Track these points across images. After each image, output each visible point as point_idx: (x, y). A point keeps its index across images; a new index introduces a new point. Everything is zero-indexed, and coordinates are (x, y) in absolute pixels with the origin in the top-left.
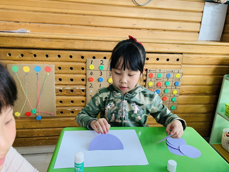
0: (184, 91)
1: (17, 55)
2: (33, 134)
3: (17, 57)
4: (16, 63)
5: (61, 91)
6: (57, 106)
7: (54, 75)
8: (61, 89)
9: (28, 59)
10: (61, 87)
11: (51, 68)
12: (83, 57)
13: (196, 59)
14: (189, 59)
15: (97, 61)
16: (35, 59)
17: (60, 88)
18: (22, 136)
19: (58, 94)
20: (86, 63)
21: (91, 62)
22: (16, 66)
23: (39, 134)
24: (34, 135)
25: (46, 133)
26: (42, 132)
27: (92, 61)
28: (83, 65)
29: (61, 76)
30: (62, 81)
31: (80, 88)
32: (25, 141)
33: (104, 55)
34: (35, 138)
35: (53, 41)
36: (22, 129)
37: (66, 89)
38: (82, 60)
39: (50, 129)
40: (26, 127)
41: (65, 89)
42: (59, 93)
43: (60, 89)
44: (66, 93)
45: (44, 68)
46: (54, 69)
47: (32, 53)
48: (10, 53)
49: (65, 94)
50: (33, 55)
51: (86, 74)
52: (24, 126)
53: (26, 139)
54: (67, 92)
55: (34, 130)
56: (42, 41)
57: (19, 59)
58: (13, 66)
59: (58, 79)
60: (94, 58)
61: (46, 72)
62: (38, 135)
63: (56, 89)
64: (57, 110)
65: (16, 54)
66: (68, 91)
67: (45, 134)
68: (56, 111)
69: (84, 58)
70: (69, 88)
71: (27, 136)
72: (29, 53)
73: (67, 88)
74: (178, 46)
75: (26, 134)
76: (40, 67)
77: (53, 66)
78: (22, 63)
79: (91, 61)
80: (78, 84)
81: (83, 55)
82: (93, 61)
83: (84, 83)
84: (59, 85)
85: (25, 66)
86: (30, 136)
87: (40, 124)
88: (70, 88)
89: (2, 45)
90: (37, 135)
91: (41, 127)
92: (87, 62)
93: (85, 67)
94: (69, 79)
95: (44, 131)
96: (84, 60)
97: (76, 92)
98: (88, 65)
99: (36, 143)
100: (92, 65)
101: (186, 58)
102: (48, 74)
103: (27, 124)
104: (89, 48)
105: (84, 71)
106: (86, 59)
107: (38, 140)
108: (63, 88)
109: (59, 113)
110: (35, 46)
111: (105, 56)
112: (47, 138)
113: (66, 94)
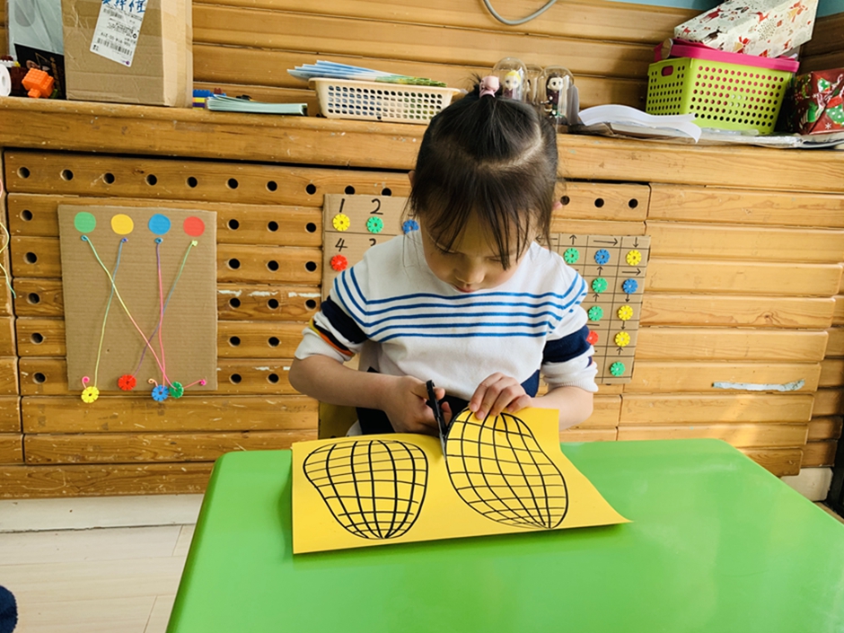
0: (657, 314)
1: (93, 176)
2: (138, 451)
3: (92, 184)
4: (88, 204)
5: (235, 302)
6: (221, 354)
7: (215, 248)
8: (238, 294)
9: (130, 192)
10: (237, 291)
11: (205, 223)
12: (311, 189)
13: (695, 201)
14: (672, 200)
15: (361, 202)
16: (152, 192)
17: (234, 292)
18: (99, 459)
19: (226, 312)
20: (322, 207)
21: (340, 205)
22: (89, 211)
23: (156, 454)
24: (140, 454)
25: (180, 449)
26: (167, 444)
27: (343, 200)
28: (313, 215)
29: (237, 251)
30: (240, 267)
31: (301, 295)
32: (109, 477)
33: (383, 183)
34: (142, 466)
35: (213, 132)
36: (100, 433)
37: (253, 297)
38: (309, 198)
39: (194, 437)
40: (112, 425)
41: (251, 295)
42: (231, 310)
43: (233, 295)
44: (255, 309)
45: (182, 222)
46: (216, 227)
47: (142, 172)
48: (71, 170)
49: (250, 315)
50: (146, 179)
51: (321, 248)
52: (106, 424)
53: (110, 468)
54: (256, 305)
55: (140, 437)
56: (177, 129)
57: (100, 190)
58: (79, 214)
59: (226, 260)
60: (350, 190)
61: (187, 237)
62: (152, 455)
63: (220, 297)
64: (219, 369)
65: (90, 173)
66: (259, 303)
67: (176, 455)
68: (218, 372)
69: (317, 190)
70: (263, 294)
71: (115, 457)
72: (134, 171)
73: (256, 293)
74: (634, 158)
75: (113, 453)
76: (168, 217)
77: (211, 217)
78: (108, 205)
79: (341, 201)
80: (295, 280)
81: (311, 182)
82: (345, 202)
83: (315, 276)
84: (231, 282)
85: (118, 213)
86: (126, 460)
87: (162, 417)
88: (268, 294)
89: (45, 139)
90: (149, 457)
91: (165, 428)
92: (327, 204)
93: (320, 221)
94: (265, 262)
95: (172, 443)
96: (316, 198)
97: (286, 309)
98: (327, 216)
99: (144, 483)
100: (343, 216)
101: (663, 199)
102: (195, 243)
103: (115, 417)
104: (333, 156)
105: (315, 237)
106: (324, 196)
107: (153, 473)
108: (244, 292)
109: (229, 382)
110: (154, 146)
111: (388, 187)
112: (184, 469)
113: (252, 312)
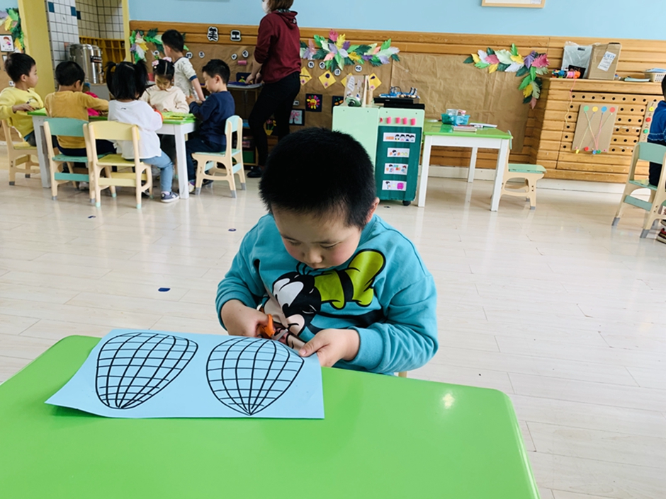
1: (590, 97)
3: (589, 99)
5: (617, 130)
6: (611, 143)
7: (616, 115)
9: (598, 101)
11: (615, 109)
16: (603, 101)
17: (618, 127)
19: (615, 132)
20: (646, 105)
22: (588, 106)
23: (588, 169)
26: (592, 167)
28: (643, 107)
29: (620, 117)
30: (621, 121)
31: (636, 128)
34: (584, 172)
36: (576, 162)
37: (622, 129)
38: (643, 102)
40: (579, 161)
44: (622, 132)
45: (610, 109)
46: (618, 110)
47: (602, 96)
48: (584, 96)
50: (602, 98)
51: (644, 116)
55: (586, 164)
57: (591, 101)
58: (585, 107)
59: (618, 119)
61: (610, 112)
63: (614, 128)
64: (610, 147)
66: (624, 130)
67: (593, 170)
72: (600, 96)
73: (624, 128)
76: (606, 108)
77: (617, 107)
78: (592, 104)
80: (635, 124)
81: (645, 99)
84: (618, 124)
85: (594, 106)
87: (593, 159)
88: (627, 128)
90: (586, 169)
91: (592, 162)
94: (628, 119)
96: (645, 103)
97: (630, 132)
102: (612, 114)
103: (582, 158)
106: (648, 102)
108: (620, 127)
109: (611, 151)
